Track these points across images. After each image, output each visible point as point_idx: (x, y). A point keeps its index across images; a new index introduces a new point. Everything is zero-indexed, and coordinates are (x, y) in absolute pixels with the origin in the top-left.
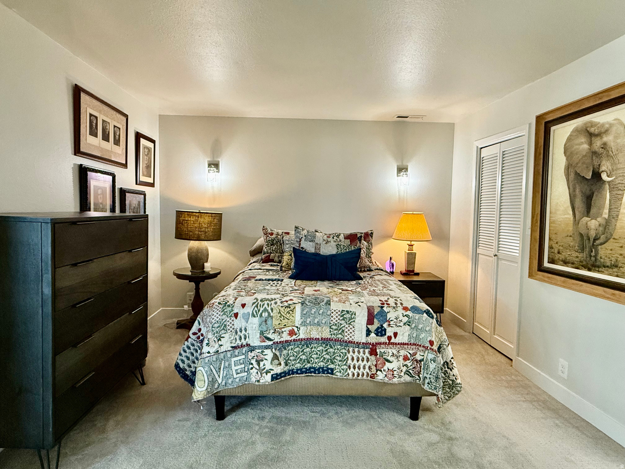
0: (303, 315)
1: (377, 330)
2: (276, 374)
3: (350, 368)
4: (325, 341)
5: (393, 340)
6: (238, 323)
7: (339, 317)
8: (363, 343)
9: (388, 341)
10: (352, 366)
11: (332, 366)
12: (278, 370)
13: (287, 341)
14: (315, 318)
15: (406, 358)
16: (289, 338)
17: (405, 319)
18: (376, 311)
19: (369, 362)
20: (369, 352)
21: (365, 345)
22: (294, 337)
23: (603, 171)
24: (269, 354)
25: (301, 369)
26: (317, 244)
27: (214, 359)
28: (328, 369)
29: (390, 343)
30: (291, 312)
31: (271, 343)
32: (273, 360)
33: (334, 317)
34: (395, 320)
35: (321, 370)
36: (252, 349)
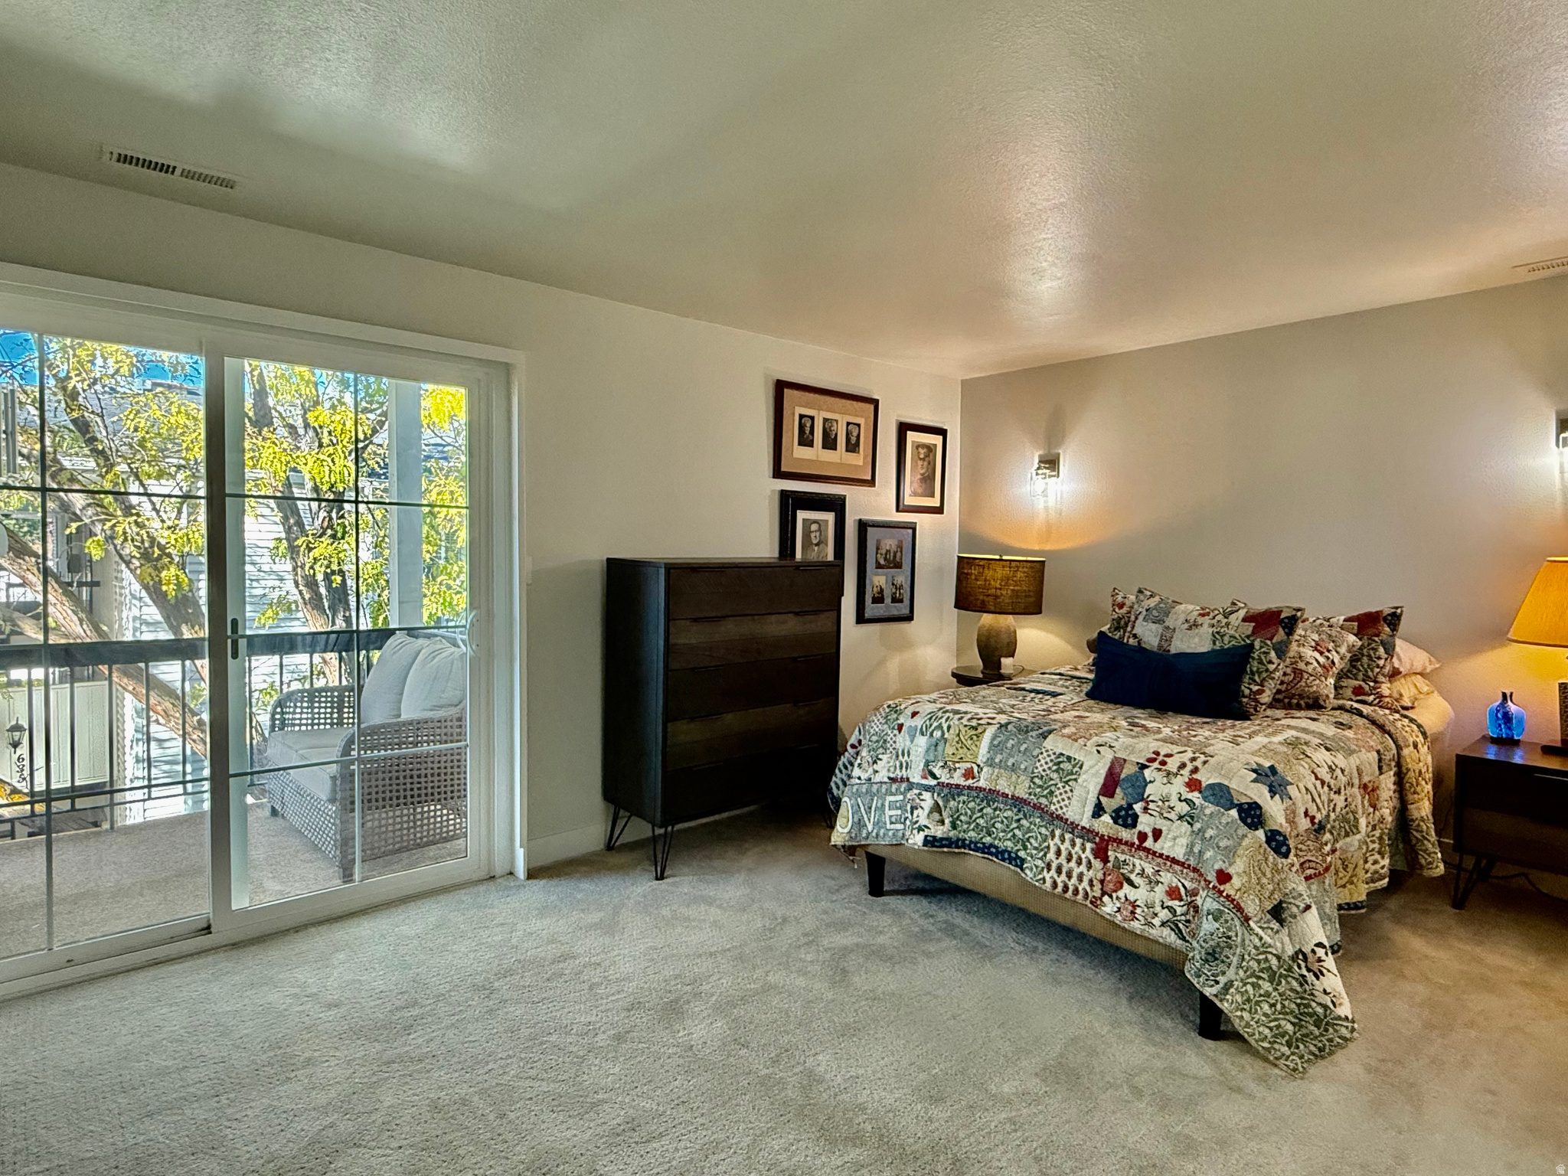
0: (993, 747)
1: (1117, 811)
2: (934, 837)
3: (1049, 870)
4: (1018, 802)
5: (1149, 843)
6: (902, 741)
7: (1050, 764)
8: (1083, 828)
9: (1137, 842)
10: (1054, 866)
11: (1022, 854)
12: (939, 831)
13: (957, 786)
14: (1011, 755)
15: (1173, 893)
16: (962, 782)
17: (1183, 808)
18: (1128, 771)
19: (1091, 872)
20: (1092, 849)
21: (1087, 834)
22: (970, 781)
24: (928, 800)
25: (976, 843)
26: (1168, 628)
28: (1018, 857)
29: (1139, 845)
30: (975, 738)
31: (933, 782)
32: (931, 812)
33: (1043, 762)
34: (1160, 803)
35: (1006, 856)
36: (911, 786)
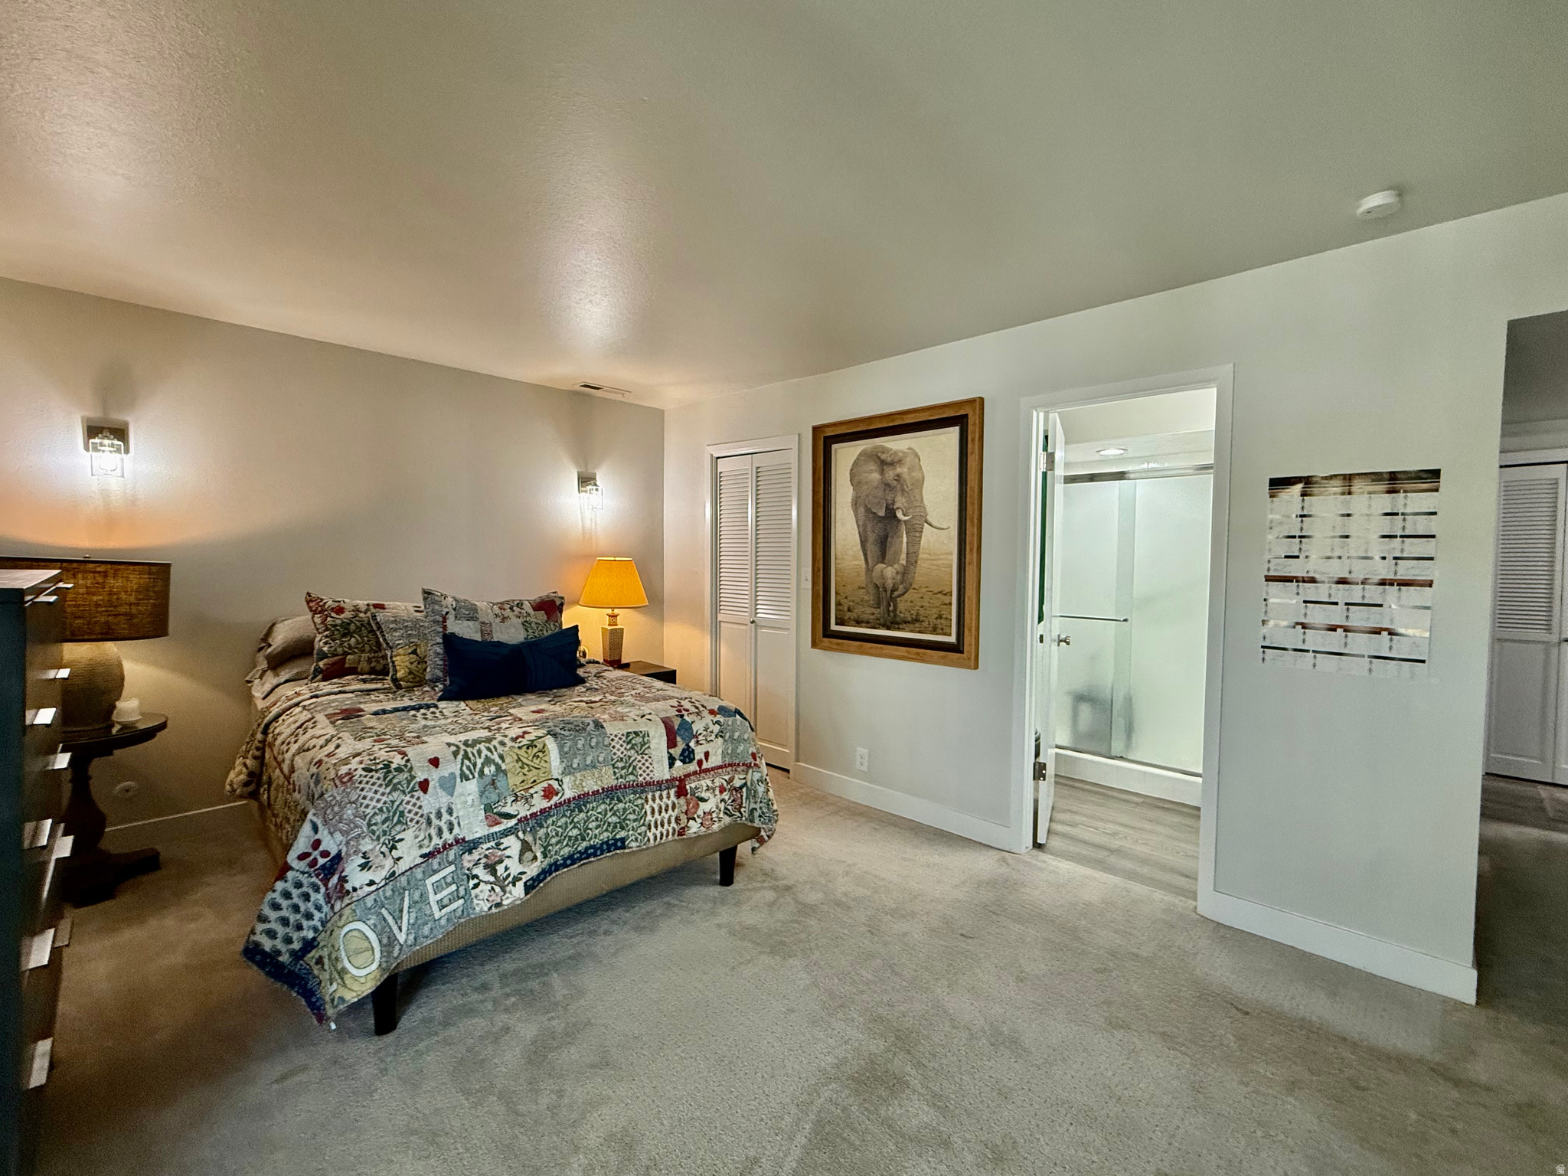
0: (563, 755)
1: (682, 754)
2: (532, 879)
3: (650, 829)
4: (610, 793)
5: (705, 766)
6: (429, 802)
7: (625, 745)
8: (667, 781)
9: (698, 769)
10: (652, 824)
11: (623, 834)
12: (533, 870)
13: (543, 811)
14: (585, 755)
15: (722, 790)
16: (545, 804)
17: (717, 728)
18: (677, 723)
19: (676, 810)
20: (676, 792)
21: (669, 783)
22: (555, 799)
23: (898, 508)
24: (513, 844)
25: (571, 857)
26: (483, 623)
27: (389, 893)
28: (616, 840)
29: (703, 772)
30: (541, 754)
31: (514, 821)
32: (522, 853)
33: (618, 746)
34: (705, 733)
35: (605, 847)
36: (470, 846)
